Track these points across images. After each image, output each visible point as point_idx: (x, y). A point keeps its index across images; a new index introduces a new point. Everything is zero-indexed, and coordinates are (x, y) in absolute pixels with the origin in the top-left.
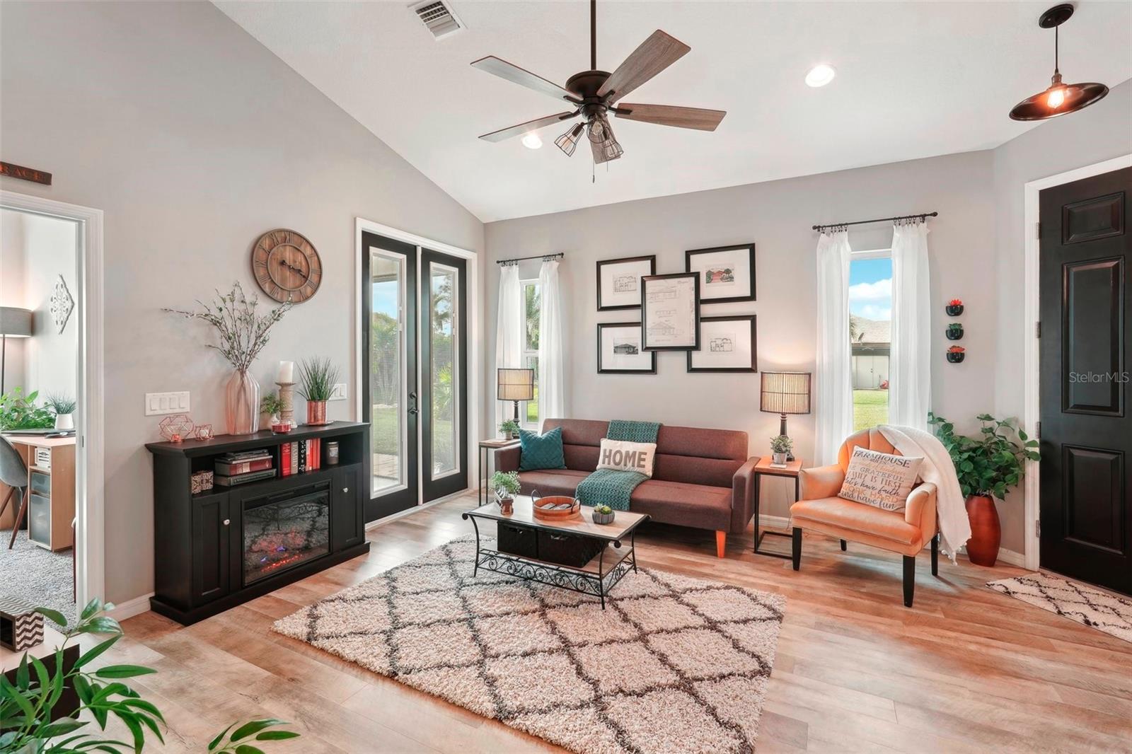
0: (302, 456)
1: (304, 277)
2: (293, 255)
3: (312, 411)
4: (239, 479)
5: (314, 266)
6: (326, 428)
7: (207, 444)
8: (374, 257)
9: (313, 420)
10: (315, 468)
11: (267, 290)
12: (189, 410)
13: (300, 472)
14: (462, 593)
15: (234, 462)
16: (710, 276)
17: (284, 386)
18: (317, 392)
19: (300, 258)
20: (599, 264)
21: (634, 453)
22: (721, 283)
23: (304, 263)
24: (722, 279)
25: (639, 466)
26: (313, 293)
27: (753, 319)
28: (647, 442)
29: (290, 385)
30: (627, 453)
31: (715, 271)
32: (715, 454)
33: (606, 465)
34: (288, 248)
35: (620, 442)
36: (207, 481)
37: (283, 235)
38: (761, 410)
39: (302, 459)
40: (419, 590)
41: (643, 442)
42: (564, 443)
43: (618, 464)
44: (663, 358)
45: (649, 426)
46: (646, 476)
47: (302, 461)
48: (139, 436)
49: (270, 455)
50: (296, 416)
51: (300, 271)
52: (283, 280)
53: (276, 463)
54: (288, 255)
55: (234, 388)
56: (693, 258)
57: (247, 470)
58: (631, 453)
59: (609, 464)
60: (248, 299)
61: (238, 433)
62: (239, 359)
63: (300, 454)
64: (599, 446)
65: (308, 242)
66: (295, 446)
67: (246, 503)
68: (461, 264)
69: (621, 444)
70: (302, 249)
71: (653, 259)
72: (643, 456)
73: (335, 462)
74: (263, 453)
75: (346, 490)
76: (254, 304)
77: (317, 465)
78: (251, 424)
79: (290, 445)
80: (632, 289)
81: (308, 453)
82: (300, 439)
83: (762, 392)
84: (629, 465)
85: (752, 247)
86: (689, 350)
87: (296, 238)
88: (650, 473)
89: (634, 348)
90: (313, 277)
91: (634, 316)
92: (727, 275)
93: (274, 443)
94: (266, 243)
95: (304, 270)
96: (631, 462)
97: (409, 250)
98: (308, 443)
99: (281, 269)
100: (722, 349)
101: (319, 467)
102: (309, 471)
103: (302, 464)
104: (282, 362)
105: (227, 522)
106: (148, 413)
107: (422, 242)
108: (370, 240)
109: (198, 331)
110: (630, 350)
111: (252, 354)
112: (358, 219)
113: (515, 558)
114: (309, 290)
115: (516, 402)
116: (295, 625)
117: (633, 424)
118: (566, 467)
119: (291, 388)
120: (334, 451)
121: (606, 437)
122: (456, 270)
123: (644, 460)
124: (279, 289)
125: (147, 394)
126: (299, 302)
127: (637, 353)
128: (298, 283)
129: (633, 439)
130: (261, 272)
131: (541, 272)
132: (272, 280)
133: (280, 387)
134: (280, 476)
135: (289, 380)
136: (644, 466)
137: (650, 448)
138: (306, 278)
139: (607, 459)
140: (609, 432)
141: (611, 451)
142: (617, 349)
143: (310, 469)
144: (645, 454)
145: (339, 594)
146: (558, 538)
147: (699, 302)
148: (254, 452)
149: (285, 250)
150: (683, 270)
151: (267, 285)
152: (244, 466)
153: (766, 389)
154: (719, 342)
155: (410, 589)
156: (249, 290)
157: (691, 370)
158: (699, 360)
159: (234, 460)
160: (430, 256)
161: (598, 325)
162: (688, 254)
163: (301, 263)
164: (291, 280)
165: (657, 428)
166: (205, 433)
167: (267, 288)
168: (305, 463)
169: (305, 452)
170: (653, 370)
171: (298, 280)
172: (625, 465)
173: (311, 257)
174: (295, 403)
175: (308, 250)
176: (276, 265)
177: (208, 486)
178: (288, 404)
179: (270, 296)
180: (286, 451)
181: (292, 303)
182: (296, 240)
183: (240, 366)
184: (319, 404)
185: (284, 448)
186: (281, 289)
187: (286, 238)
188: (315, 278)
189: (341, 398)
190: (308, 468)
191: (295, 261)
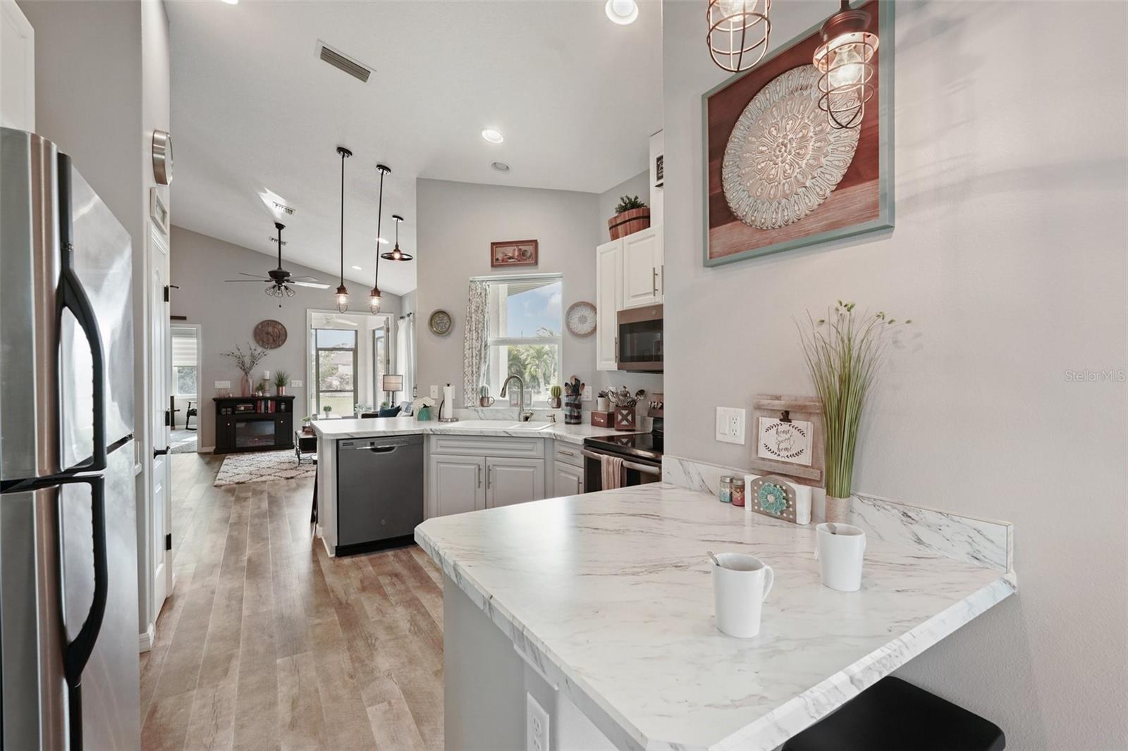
2: (273, 330)
3: (277, 390)
4: (239, 412)
5: (283, 332)
6: (281, 397)
7: (231, 398)
9: (277, 394)
10: (272, 412)
11: (261, 344)
12: (229, 387)
13: (265, 412)
17: (265, 380)
18: (281, 382)
19: (276, 330)
23: (278, 332)
26: (283, 343)
34: (270, 327)
39: (266, 407)
48: (212, 395)
49: (253, 405)
50: (271, 392)
51: (275, 336)
52: (268, 340)
53: (255, 408)
54: (270, 329)
55: (245, 381)
57: (243, 408)
60: (253, 348)
61: (243, 396)
62: (246, 370)
65: (279, 323)
66: (263, 403)
67: (238, 419)
70: (277, 327)
73: (282, 410)
74: (249, 403)
75: (282, 422)
76: (255, 350)
77: (274, 410)
78: (250, 392)
79: (261, 402)
81: (269, 406)
82: (266, 399)
93: (254, 400)
94: (260, 327)
95: (278, 335)
98: (269, 401)
101: (274, 412)
102: (270, 413)
104: (265, 372)
105: (229, 425)
106: (217, 388)
109: (233, 361)
111: (251, 368)
114: (281, 342)
115: (393, 392)
119: (268, 381)
120: (283, 407)
125: (216, 381)
126: (276, 347)
128: (275, 340)
130: (258, 337)
132: (262, 340)
134: (256, 412)
135: (267, 378)
138: (278, 338)
148: (246, 403)
149: (268, 328)
156: (253, 344)
159: (239, 405)
163: (276, 332)
164: (272, 339)
166: (231, 395)
167: (261, 342)
168: (267, 409)
173: (281, 329)
174: (270, 387)
175: (280, 327)
176: (265, 335)
177: (229, 413)
178: (267, 387)
179: (263, 346)
180: (259, 404)
181: (271, 348)
182: (274, 323)
183: (246, 373)
184: (280, 388)
185: (257, 403)
186: (267, 343)
187: (268, 323)
188: (283, 337)
189: (299, 386)
190: (270, 411)
191: (273, 332)
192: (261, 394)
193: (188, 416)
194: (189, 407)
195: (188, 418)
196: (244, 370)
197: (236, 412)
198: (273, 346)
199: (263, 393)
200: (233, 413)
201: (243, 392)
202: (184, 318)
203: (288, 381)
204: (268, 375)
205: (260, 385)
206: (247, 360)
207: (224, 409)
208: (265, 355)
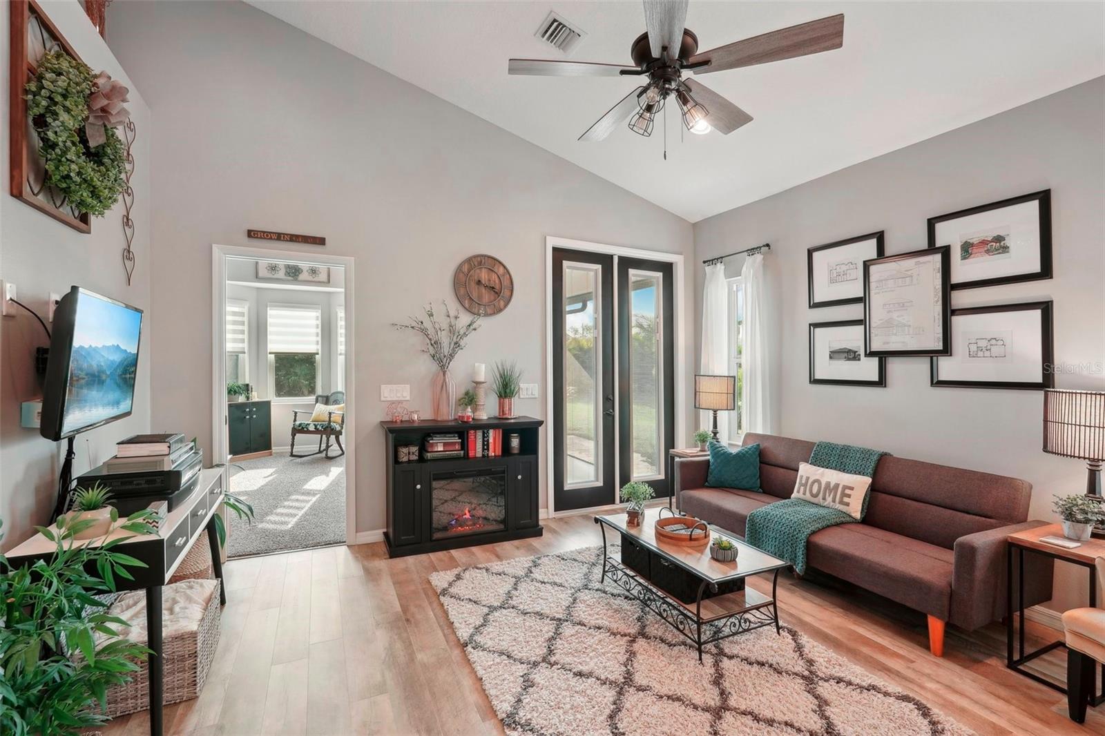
0: (486, 443)
1: (497, 293)
2: (488, 275)
3: (501, 406)
4: (435, 455)
5: (506, 282)
6: (512, 421)
7: (416, 425)
8: (567, 270)
9: (501, 414)
10: (497, 454)
11: (467, 306)
12: (408, 398)
13: (483, 456)
14: (579, 594)
15: (431, 442)
16: (967, 249)
17: (477, 383)
18: (506, 389)
19: (494, 277)
20: (810, 253)
21: (837, 486)
22: (987, 257)
23: (497, 281)
24: (988, 252)
25: (841, 502)
26: (506, 306)
27: (1046, 308)
28: (859, 473)
29: (483, 383)
30: (828, 484)
31: (975, 241)
32: (960, 506)
33: (801, 495)
34: (483, 270)
35: (823, 469)
36: (413, 453)
37: (479, 259)
38: (1045, 449)
39: (485, 445)
40: (546, 580)
41: (855, 473)
42: (760, 462)
43: (816, 496)
44: (894, 365)
45: (866, 453)
46: (850, 516)
47: (486, 447)
48: (378, 415)
49: (459, 439)
50: (487, 410)
51: (493, 288)
52: (480, 297)
53: (464, 446)
54: (484, 275)
55: (440, 384)
56: (940, 227)
57: (440, 448)
58: (832, 486)
59: (804, 494)
60: (452, 314)
61: (439, 419)
62: (442, 362)
63: (483, 441)
64: (798, 471)
65: (500, 263)
66: (479, 434)
67: (434, 474)
68: (667, 269)
69: (823, 471)
70: (496, 270)
71: (880, 237)
72: (847, 491)
73: (516, 451)
74: (454, 437)
75: (520, 477)
76: (456, 318)
77: (499, 452)
78: (449, 414)
79: (476, 432)
80: (851, 278)
81: (491, 441)
82: (484, 427)
83: (1046, 421)
84: (829, 499)
85: (1044, 199)
86: (931, 354)
88: (858, 515)
89: (855, 352)
90: (506, 293)
91: (855, 312)
92: (998, 245)
93: (462, 430)
94: (466, 268)
95: (497, 287)
96: (831, 496)
97: (604, 260)
98: (491, 432)
99: (478, 288)
100: (987, 354)
101: (500, 454)
102: (492, 456)
103: (484, 450)
104: (476, 364)
105: (419, 487)
106: (383, 399)
107: (617, 251)
108: (561, 255)
109: (416, 340)
110: (851, 355)
111: (451, 356)
112: (547, 237)
113: (632, 573)
114: (502, 303)
115: (715, 411)
116: (440, 580)
117: (846, 449)
118: (761, 490)
119: (482, 386)
120: (515, 442)
121: (808, 462)
122: (660, 275)
123: (849, 496)
125: (381, 386)
126: (494, 314)
127: (859, 360)
128: (492, 298)
129: (842, 468)
130: (462, 291)
131: (744, 269)
132: (470, 298)
133: (475, 385)
134: (466, 457)
135: (481, 378)
136: (848, 504)
137: (860, 483)
138: (498, 294)
139: (802, 488)
140: (812, 455)
141: (808, 478)
142: (834, 355)
143: (493, 454)
144: (852, 489)
145: (488, 565)
146: (666, 564)
147: (948, 287)
148: (447, 435)
149: (481, 271)
150: (924, 245)
151: (466, 302)
152: (438, 446)
153: (1050, 418)
154: (983, 344)
155: (539, 578)
156: (453, 306)
157: (937, 383)
158: (948, 368)
159: (432, 440)
160: (627, 263)
161: (810, 325)
162: (931, 223)
163: (495, 281)
164: (487, 296)
165: (875, 458)
166: (415, 417)
167: (467, 304)
168: (488, 449)
169: (488, 440)
170: (881, 382)
171: (492, 295)
172: (824, 499)
173: (503, 276)
174: (487, 398)
175: (501, 270)
176: (473, 284)
177: (414, 458)
178: (481, 400)
179: (469, 310)
180: (472, 437)
181: (486, 315)
182: (490, 262)
183: (443, 367)
184: (505, 401)
185: (470, 435)
186: (478, 304)
187: (481, 262)
188: (507, 293)
189: (533, 396)
190: (492, 454)
191: (490, 280)
192: (469, 412)
193: (293, 435)
194: (295, 420)
195: (293, 439)
196: (438, 361)
197: (429, 455)
198: (489, 311)
199: (474, 411)
200: (421, 459)
201: (437, 409)
202: (321, 241)
204: (483, 372)
205: (467, 394)
206: (444, 340)
207: (403, 451)
208: (475, 329)
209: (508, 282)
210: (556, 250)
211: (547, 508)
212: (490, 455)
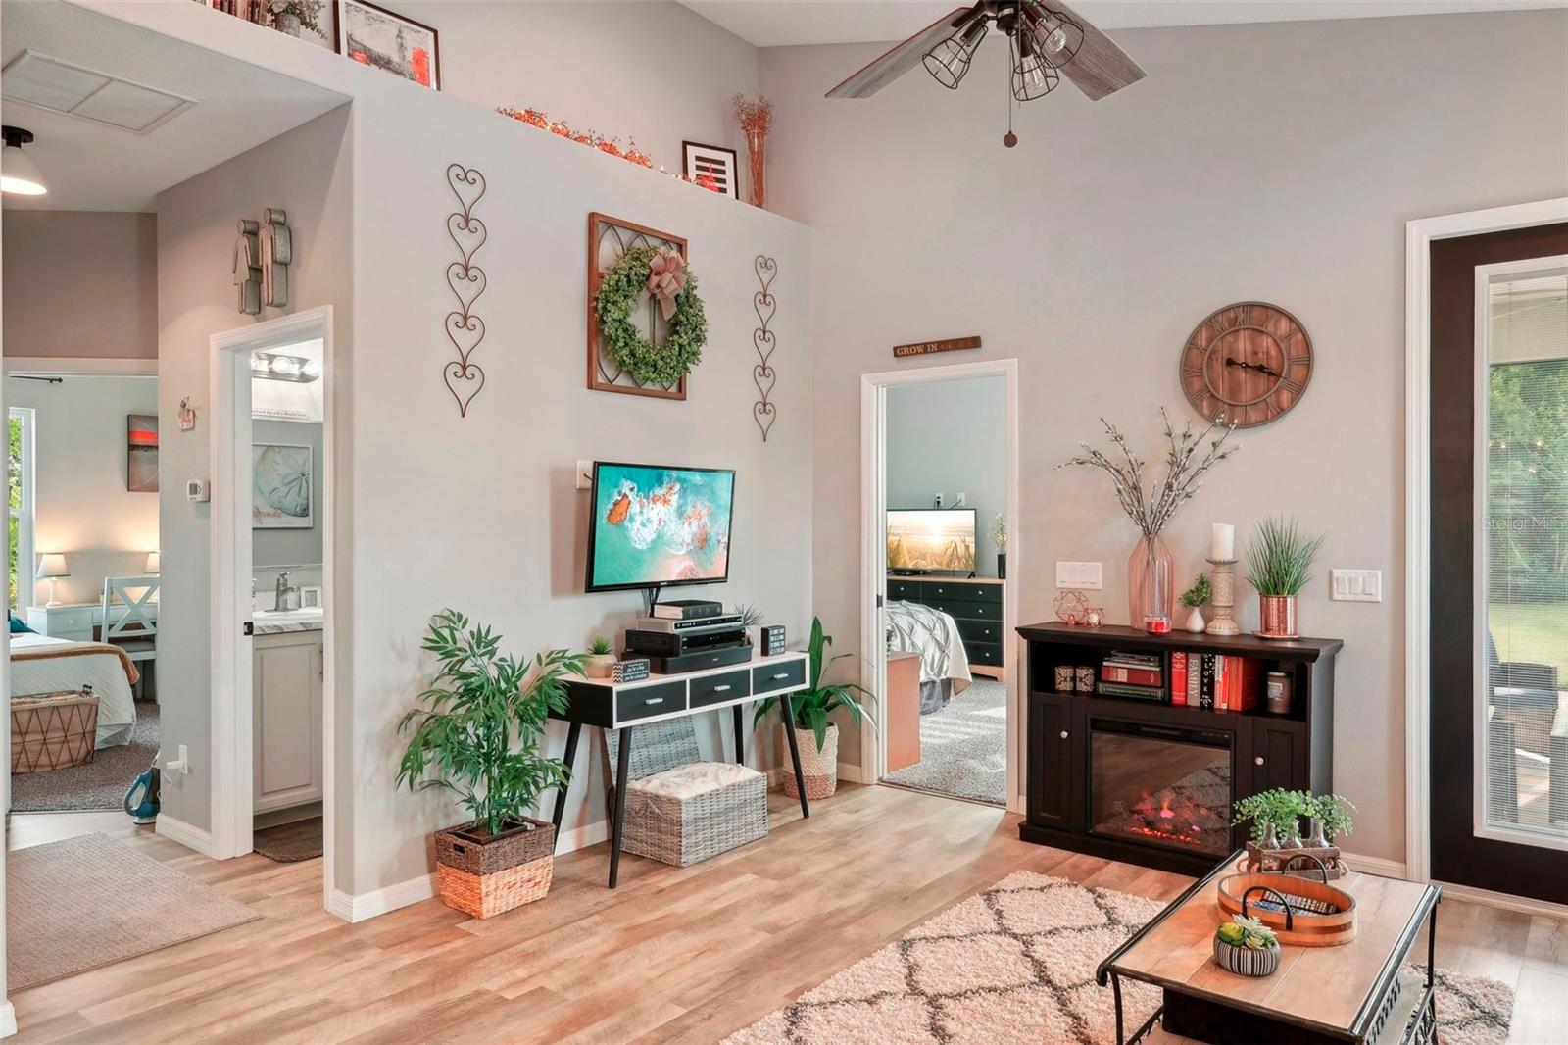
0: (1208, 681)
1: (1272, 376)
2: (1253, 343)
3: (1265, 613)
4: (1113, 688)
5: (1295, 351)
7: (1092, 632)
8: (1490, 284)
9: (1266, 629)
10: (1232, 707)
12: (1101, 587)
13: (1205, 705)
15: (1111, 664)
17: (1216, 565)
18: (1279, 575)
19: (1264, 345)
23: (1273, 352)
26: (1295, 400)
29: (1229, 563)
34: (1241, 334)
36: (1080, 680)
39: (1208, 685)
47: (1207, 689)
49: (1157, 665)
50: (1234, 617)
51: (1264, 367)
52: (1234, 391)
53: (1164, 680)
54: (1243, 347)
57: (1124, 676)
60: (1179, 430)
61: (1137, 626)
62: (1144, 522)
63: (1203, 677)
65: (1281, 312)
66: (1195, 662)
67: (1104, 722)
70: (1270, 328)
73: (1278, 709)
74: (1149, 660)
75: (1261, 761)
76: (1186, 435)
77: (1237, 704)
79: (1187, 658)
81: (1219, 678)
82: (1208, 648)
87: (1256, 313)
90: (1295, 372)
93: (1157, 647)
94: (1203, 338)
95: (1274, 365)
98: (1220, 662)
99: (1229, 373)
101: (1243, 708)
102: (1221, 709)
103: (1206, 694)
104: (1214, 527)
105: (1064, 735)
106: (1059, 585)
109: (1108, 482)
111: (1165, 513)
112: (1409, 222)
114: (1285, 396)
120: (1277, 689)
124: (1226, 406)
125: (1058, 563)
126: (1266, 420)
128: (1263, 388)
130: (1194, 386)
132: (1212, 395)
133: (1214, 567)
134: (1167, 702)
135: (1225, 552)
138: (1274, 377)
143: (1223, 706)
148: (1137, 657)
149: (1236, 339)
151: (1207, 403)
156: (1181, 415)
159: (1113, 661)
163: (1268, 353)
164: (1249, 386)
166: (1094, 619)
168: (1211, 693)
169: (1212, 678)
171: (1263, 382)
173: (1289, 337)
174: (1236, 593)
175: (1284, 326)
176: (1219, 367)
177: (1081, 687)
178: (1222, 596)
179: (1213, 420)
180: (1178, 666)
181: (1245, 425)
182: (1254, 316)
183: (1147, 532)
184: (1274, 602)
185: (1174, 660)
186: (1229, 404)
187: (1236, 318)
188: (1297, 373)
189: (1366, 598)
190: (1221, 704)
191: (1256, 353)
192: (1197, 623)
196: (1141, 518)
197: (1102, 688)
198: (1254, 416)
199: (1208, 620)
200: (1094, 691)
201: (1135, 613)
202: (974, 343)
203: (1316, 571)
204: (1226, 542)
205: (1197, 584)
206: (1154, 479)
207: (1063, 673)
208: (1223, 457)
209: (1301, 349)
210: (1439, 248)
211: (1405, 862)
212: (1217, 705)
